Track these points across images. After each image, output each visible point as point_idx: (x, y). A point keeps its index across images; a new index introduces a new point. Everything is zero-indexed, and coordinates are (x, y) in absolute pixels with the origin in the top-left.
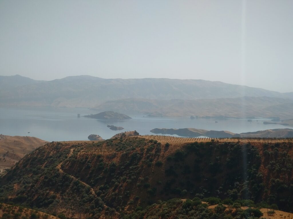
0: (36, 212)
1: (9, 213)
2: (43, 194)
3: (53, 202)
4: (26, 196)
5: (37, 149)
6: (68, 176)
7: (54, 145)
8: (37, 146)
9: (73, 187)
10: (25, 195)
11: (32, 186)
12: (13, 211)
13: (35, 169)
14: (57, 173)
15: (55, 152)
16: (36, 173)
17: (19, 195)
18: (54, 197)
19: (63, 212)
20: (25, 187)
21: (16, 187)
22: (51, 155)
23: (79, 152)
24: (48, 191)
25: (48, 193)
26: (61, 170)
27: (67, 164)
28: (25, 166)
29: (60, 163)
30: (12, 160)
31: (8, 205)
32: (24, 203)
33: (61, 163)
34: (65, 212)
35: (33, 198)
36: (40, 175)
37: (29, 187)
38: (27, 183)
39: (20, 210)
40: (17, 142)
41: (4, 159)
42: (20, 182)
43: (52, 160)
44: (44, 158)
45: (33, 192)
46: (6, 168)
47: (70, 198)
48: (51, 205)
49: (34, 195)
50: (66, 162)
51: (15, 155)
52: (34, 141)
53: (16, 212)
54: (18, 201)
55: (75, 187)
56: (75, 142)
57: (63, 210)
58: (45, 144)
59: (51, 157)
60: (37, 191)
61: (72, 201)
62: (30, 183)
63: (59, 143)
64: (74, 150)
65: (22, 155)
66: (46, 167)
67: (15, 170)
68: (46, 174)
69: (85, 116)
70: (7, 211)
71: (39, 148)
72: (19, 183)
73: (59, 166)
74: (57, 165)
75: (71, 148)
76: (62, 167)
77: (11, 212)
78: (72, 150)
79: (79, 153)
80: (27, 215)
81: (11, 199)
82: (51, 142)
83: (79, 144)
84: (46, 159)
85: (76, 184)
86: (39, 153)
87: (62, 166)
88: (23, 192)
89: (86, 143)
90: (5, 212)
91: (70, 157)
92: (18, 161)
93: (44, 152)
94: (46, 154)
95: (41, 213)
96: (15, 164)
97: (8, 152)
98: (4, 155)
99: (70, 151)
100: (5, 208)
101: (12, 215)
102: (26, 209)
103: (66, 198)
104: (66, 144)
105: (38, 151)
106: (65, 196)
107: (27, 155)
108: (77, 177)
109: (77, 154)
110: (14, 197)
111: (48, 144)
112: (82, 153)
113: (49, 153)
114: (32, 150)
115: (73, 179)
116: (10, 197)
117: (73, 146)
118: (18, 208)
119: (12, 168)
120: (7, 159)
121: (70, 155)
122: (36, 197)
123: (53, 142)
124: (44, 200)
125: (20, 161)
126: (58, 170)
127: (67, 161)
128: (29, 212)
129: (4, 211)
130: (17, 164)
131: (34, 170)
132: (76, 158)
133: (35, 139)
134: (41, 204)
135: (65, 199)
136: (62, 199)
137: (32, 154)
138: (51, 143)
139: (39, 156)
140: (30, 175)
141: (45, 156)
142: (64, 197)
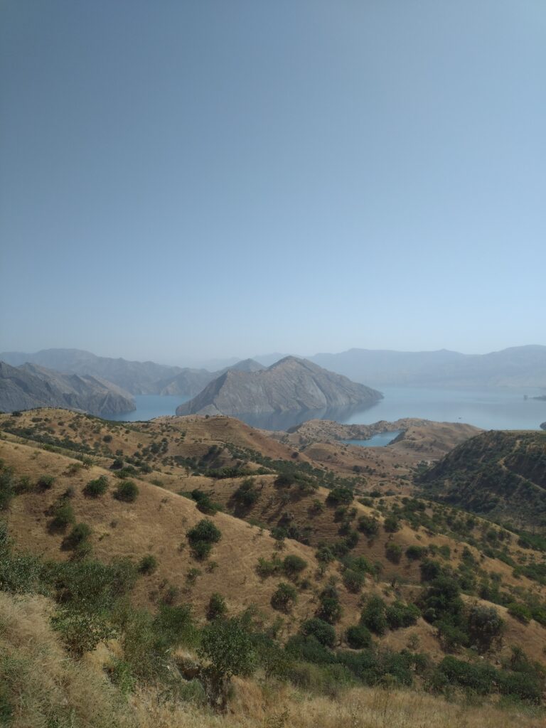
0: (474, 517)
1: (440, 515)
2: (481, 496)
3: (494, 506)
4: (460, 496)
5: (471, 439)
6: (514, 475)
7: (493, 434)
8: (471, 435)
9: (521, 490)
10: (458, 494)
11: (467, 485)
12: (445, 513)
13: (470, 464)
14: (499, 469)
15: (495, 443)
16: (471, 468)
17: (452, 494)
18: (496, 501)
19: (509, 521)
20: (458, 485)
21: (447, 483)
22: (489, 446)
23: (528, 444)
24: (488, 493)
25: (488, 495)
26: (504, 467)
27: (512, 459)
28: (457, 459)
29: (502, 457)
30: (442, 451)
31: (439, 505)
32: (458, 505)
33: (504, 458)
34: (512, 522)
35: (468, 498)
36: (476, 471)
37: (463, 485)
38: (460, 479)
39: (454, 512)
40: (446, 429)
41: (431, 449)
42: (452, 478)
43: (491, 453)
44: (481, 450)
45: (469, 492)
46: (435, 460)
47: (519, 504)
48: (492, 511)
49: (470, 496)
50: (510, 457)
51: (444, 445)
52: (468, 429)
53: (448, 514)
54: (451, 500)
55: (524, 490)
56: (522, 431)
57: (509, 518)
58: (480, 433)
59: (490, 450)
60: (473, 491)
61: (521, 508)
62: (464, 480)
63: (500, 433)
64: (521, 442)
65: (453, 446)
66: (484, 461)
67: (445, 463)
68: (484, 470)
69: (535, 398)
70: (438, 511)
71: (474, 437)
72: (450, 479)
73: (501, 462)
74: (499, 460)
75: (516, 439)
76: (506, 463)
77: (443, 513)
78: (518, 441)
79: (528, 446)
80: (462, 519)
81: (442, 497)
82: (489, 430)
83: (527, 434)
84: (484, 451)
85: (526, 486)
86: (474, 444)
87: (505, 461)
88: (456, 491)
89: (537, 433)
90: (436, 513)
91: (516, 451)
92: (448, 453)
93: (481, 443)
94: (483, 445)
95: (480, 519)
96: (444, 455)
97: (435, 441)
98: (431, 444)
99: (515, 443)
100: (436, 508)
101: (444, 517)
102: (461, 511)
103: (513, 503)
104: (510, 434)
105: (472, 441)
106: (511, 500)
107: (459, 446)
108: (527, 477)
109: (525, 447)
110: (445, 495)
111: (485, 433)
112: (532, 446)
113: (487, 444)
114: (465, 440)
115: (521, 479)
116: (440, 495)
117: (519, 437)
118: (451, 510)
119: (441, 460)
120: (435, 449)
121: (516, 448)
122: (472, 499)
123: (492, 431)
124: (483, 503)
125: (450, 453)
126: (501, 467)
127: (512, 456)
128: (464, 516)
129: (434, 511)
130: (447, 456)
131: (468, 464)
132: (525, 453)
133: (468, 426)
134: (480, 507)
135: (511, 505)
136: (508, 504)
137: (466, 444)
138: (489, 432)
139: (474, 447)
140: (464, 470)
141: (482, 448)
142: (510, 502)
